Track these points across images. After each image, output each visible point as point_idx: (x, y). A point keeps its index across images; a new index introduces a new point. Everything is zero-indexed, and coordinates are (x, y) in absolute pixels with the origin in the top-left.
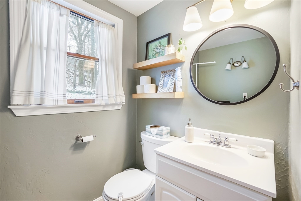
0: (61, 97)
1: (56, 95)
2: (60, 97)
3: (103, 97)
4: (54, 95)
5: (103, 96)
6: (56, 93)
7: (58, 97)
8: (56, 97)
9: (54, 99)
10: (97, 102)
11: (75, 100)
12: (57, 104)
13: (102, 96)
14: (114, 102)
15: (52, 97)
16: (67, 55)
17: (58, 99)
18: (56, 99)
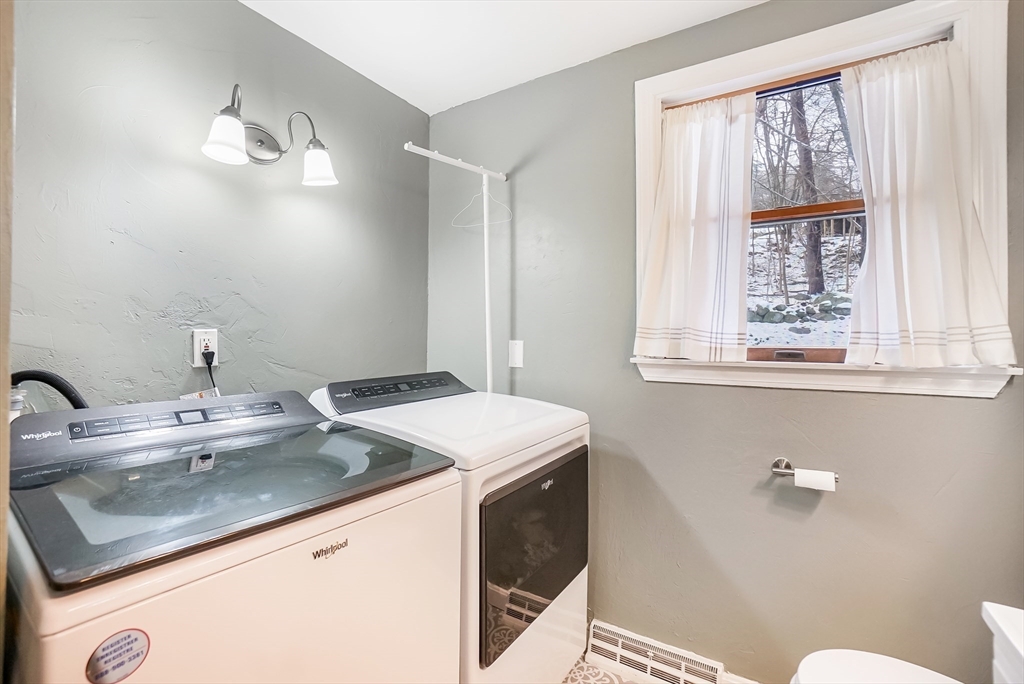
0: (733, 342)
1: (719, 336)
2: (730, 339)
3: (880, 342)
4: (714, 335)
5: (880, 337)
6: (720, 331)
7: (724, 341)
8: (719, 341)
9: (713, 346)
10: (851, 360)
11: (776, 349)
12: (718, 359)
13: (875, 336)
14: (940, 364)
15: (709, 340)
16: (750, 221)
17: (723, 346)
18: (719, 346)
